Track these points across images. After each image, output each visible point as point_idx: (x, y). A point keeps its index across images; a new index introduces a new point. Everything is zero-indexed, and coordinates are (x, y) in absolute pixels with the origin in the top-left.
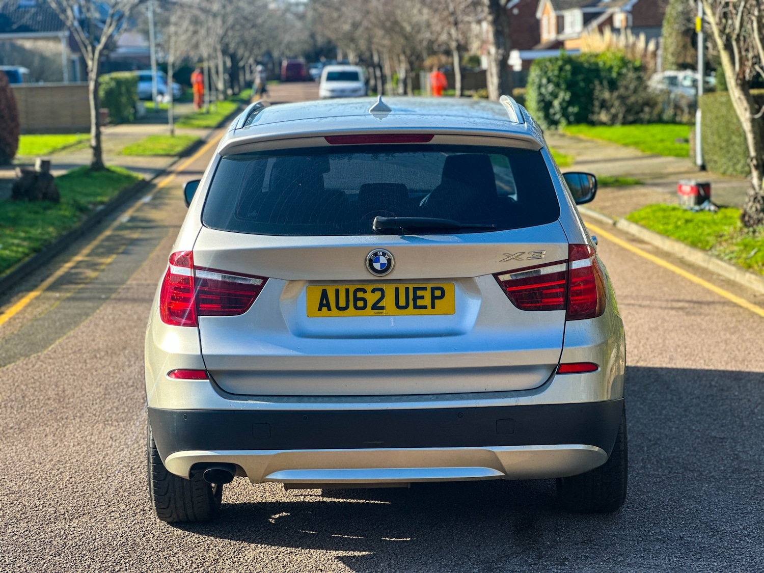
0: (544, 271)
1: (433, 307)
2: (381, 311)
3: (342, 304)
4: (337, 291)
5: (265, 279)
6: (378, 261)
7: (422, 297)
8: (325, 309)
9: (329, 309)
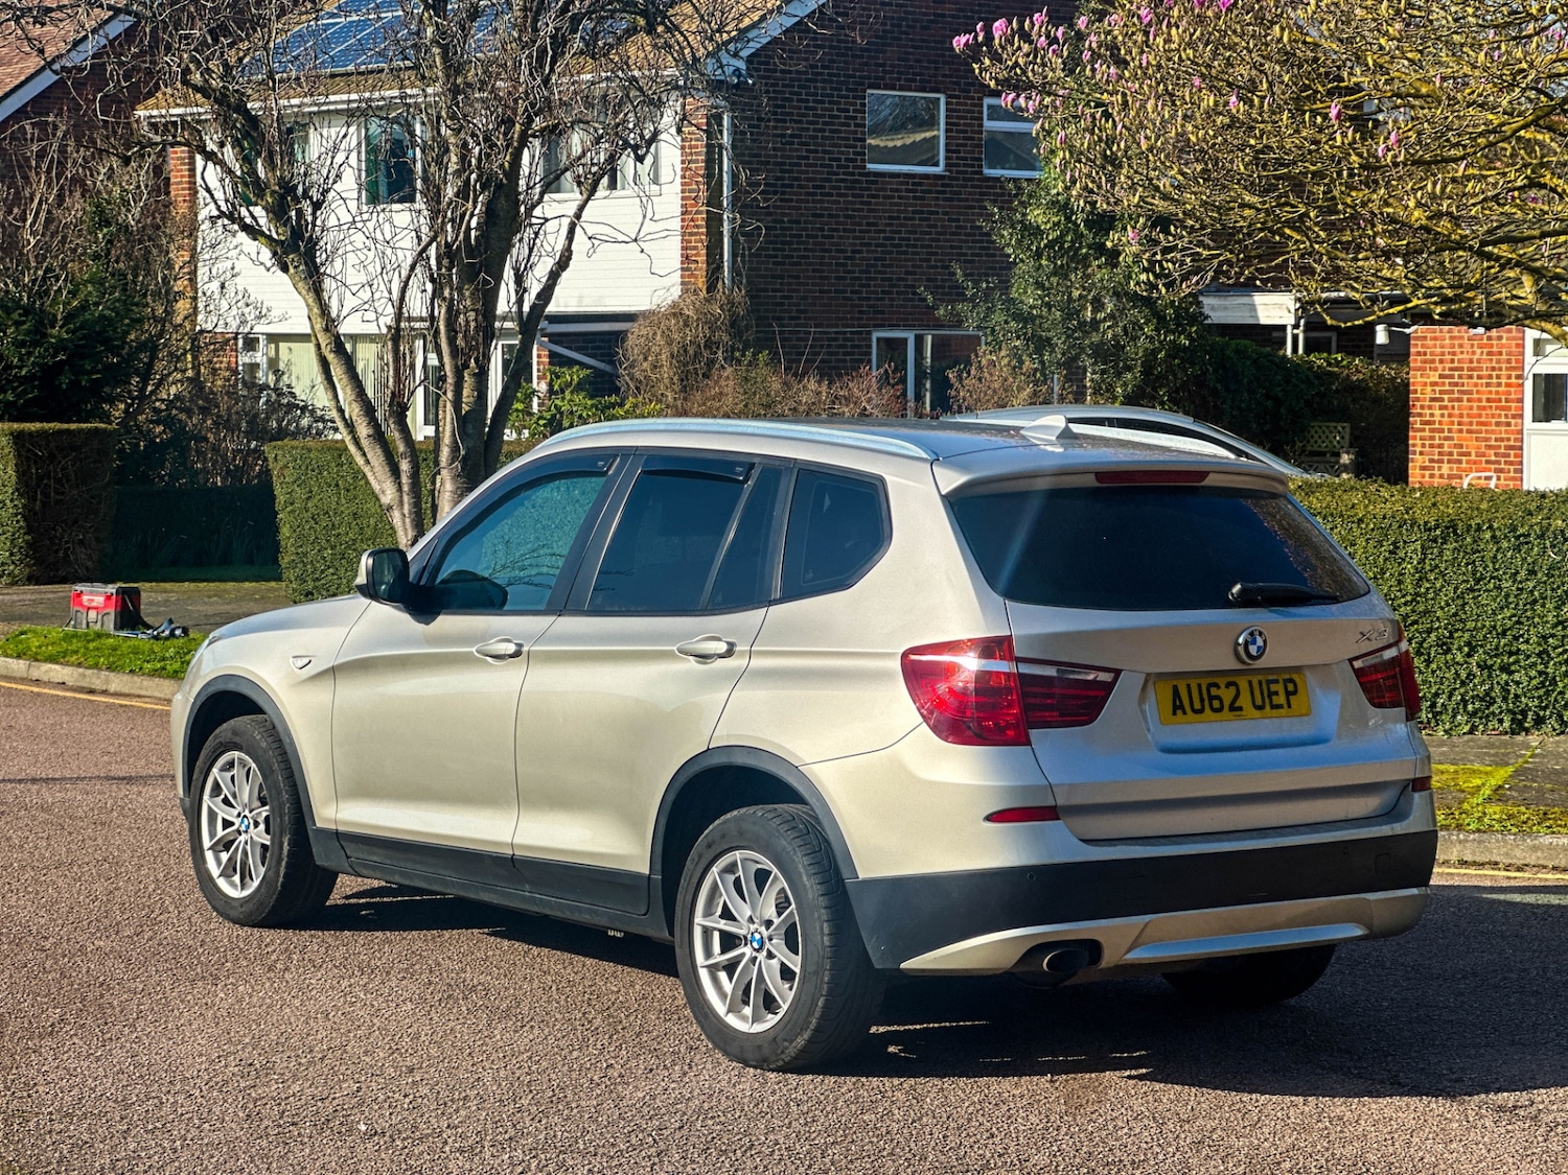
1: (1289, 706)
2: (1239, 713)
3: (1197, 706)
4: (1189, 686)
5: (1117, 672)
6: (1254, 642)
7: (1276, 693)
8: (1179, 712)
9: (1185, 713)
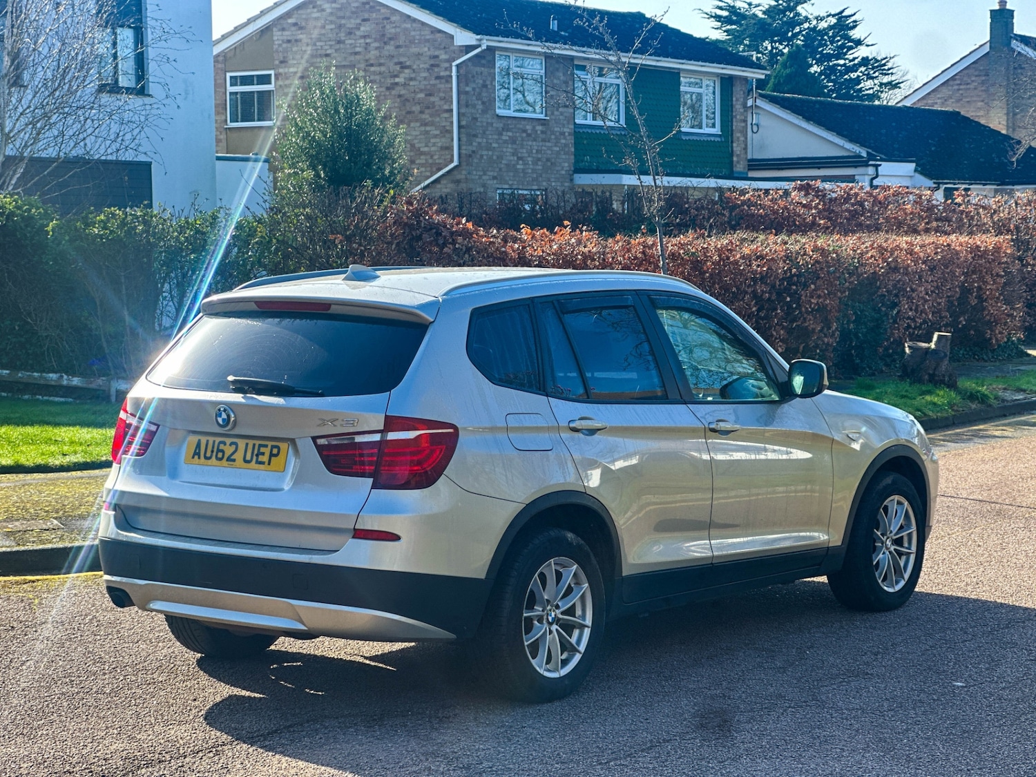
0: (359, 439)
1: (269, 464)
2: (232, 463)
3: (208, 455)
4: (207, 442)
5: (158, 427)
7: (263, 454)
8: (196, 457)
9: (199, 458)
